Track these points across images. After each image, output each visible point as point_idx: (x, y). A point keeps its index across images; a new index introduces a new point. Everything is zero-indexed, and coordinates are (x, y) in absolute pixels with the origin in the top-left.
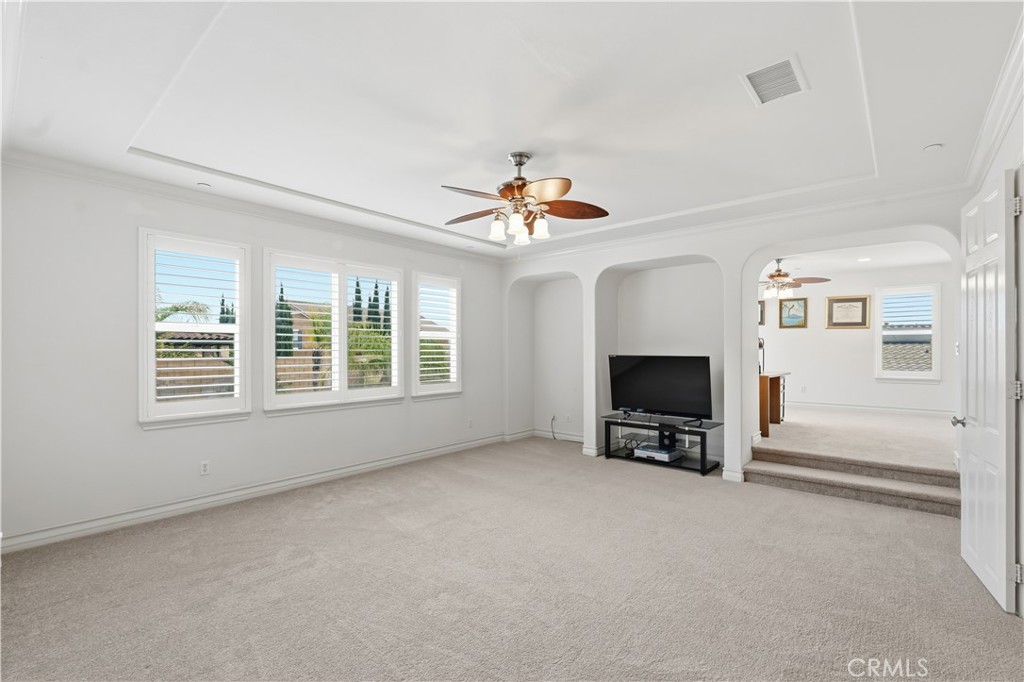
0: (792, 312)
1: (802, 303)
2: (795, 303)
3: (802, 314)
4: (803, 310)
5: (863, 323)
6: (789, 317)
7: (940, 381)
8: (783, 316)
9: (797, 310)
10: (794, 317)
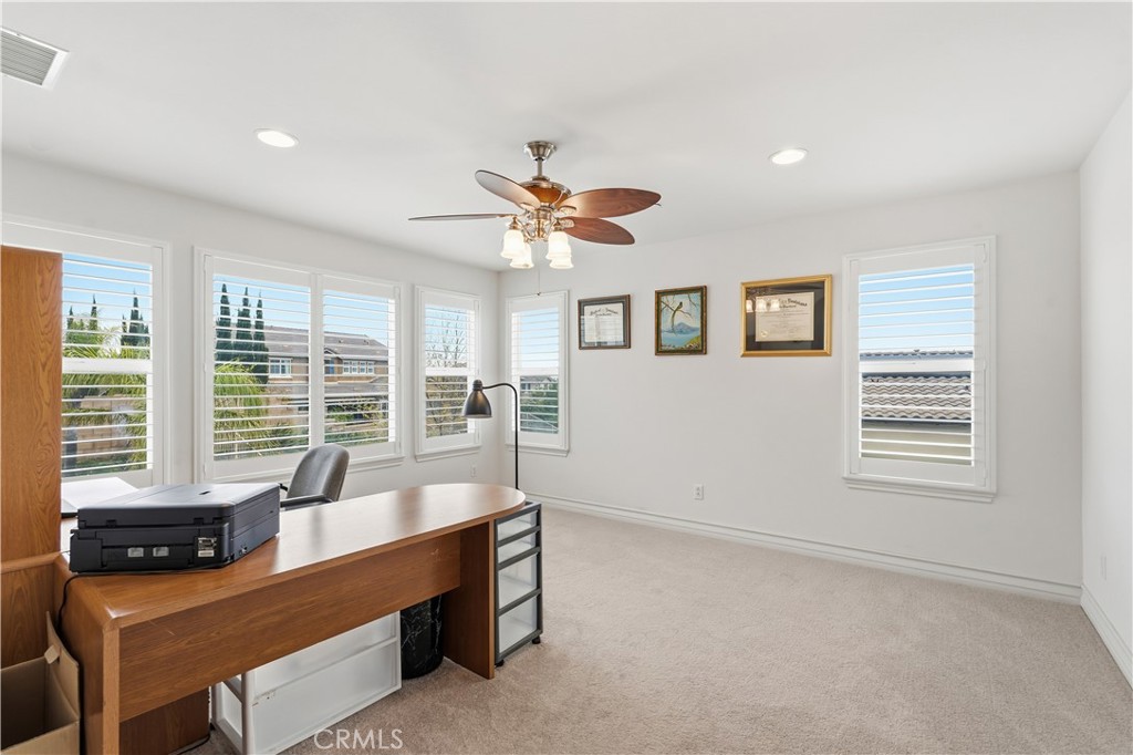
0: (680, 318)
1: (696, 297)
2: (683, 298)
3: (697, 324)
4: (697, 312)
5: (817, 344)
6: (673, 331)
7: (995, 496)
8: (663, 327)
9: (685, 315)
10: (682, 329)
